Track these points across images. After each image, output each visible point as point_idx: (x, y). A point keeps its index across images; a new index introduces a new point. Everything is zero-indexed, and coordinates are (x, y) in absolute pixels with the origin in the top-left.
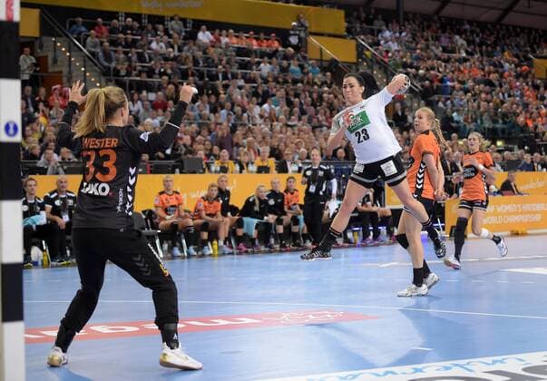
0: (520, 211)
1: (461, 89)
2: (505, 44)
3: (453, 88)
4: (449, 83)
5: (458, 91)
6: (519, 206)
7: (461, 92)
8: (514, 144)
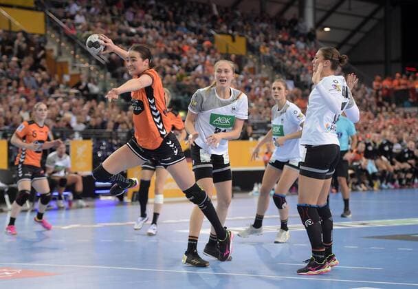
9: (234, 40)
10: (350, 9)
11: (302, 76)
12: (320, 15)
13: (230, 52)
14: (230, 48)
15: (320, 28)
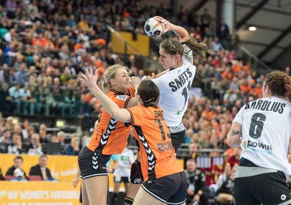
0: (48, 198)
1: (24, 61)
2: (82, 12)
3: (15, 58)
4: (10, 54)
5: (20, 63)
6: (47, 192)
7: (23, 65)
8: (77, 125)
9: (135, 38)
10: (279, 6)
11: (213, 84)
12: (243, 12)
13: (128, 52)
14: (129, 47)
15: (244, 27)
